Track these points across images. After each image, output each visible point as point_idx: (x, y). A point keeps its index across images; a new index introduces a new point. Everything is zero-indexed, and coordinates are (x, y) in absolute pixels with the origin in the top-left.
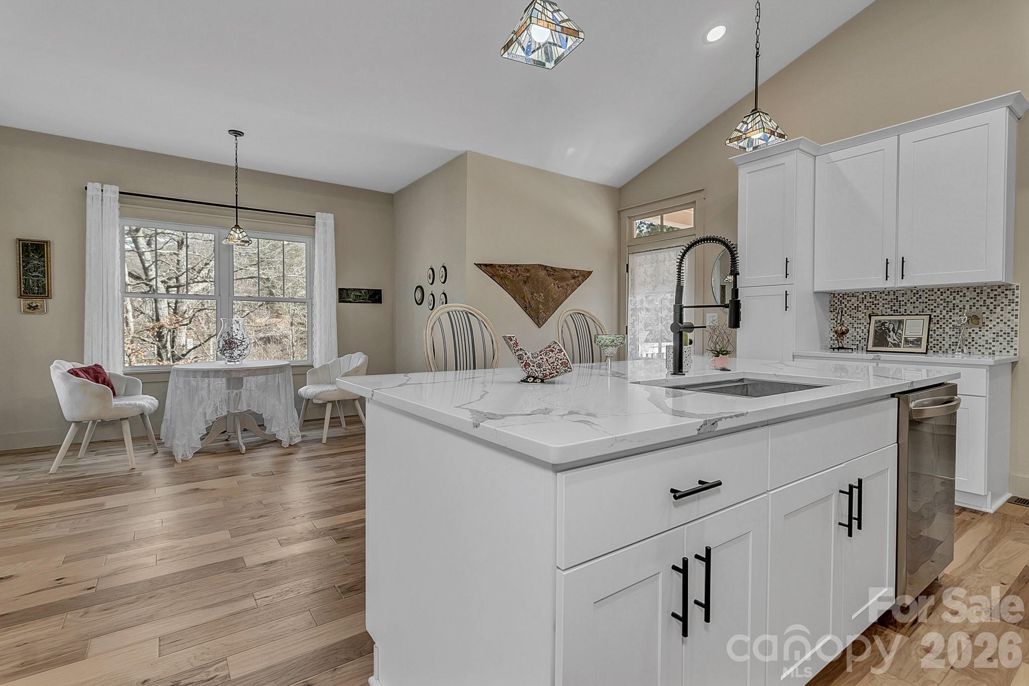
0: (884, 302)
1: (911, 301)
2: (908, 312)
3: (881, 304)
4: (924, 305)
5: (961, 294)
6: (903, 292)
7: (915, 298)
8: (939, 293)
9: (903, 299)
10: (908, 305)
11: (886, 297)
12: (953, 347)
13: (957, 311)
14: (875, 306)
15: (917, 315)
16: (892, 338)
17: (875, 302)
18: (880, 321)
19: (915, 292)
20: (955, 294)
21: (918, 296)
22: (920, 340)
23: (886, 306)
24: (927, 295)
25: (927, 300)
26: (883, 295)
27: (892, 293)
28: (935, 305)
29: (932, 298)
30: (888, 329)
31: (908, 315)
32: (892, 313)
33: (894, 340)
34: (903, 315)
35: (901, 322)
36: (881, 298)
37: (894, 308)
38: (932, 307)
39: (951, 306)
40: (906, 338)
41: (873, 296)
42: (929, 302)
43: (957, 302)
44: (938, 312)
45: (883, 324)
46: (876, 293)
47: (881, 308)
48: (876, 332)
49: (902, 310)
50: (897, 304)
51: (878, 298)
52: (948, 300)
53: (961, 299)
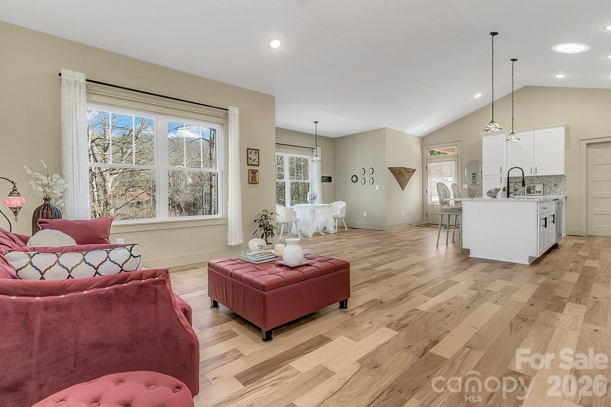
4: (541, 181)
5: (551, 178)
6: (534, 177)
7: (538, 179)
8: (545, 177)
9: (534, 179)
10: (536, 181)
12: (549, 193)
13: (550, 182)
15: (540, 184)
16: (532, 191)
18: (528, 186)
19: (538, 177)
20: (549, 178)
22: (541, 191)
23: (529, 181)
24: (541, 178)
26: (528, 178)
27: (530, 177)
28: (544, 181)
29: (543, 179)
30: (531, 188)
32: (531, 183)
34: (535, 184)
35: (534, 186)
39: (548, 181)
40: (536, 191)
43: (550, 180)
44: (545, 183)
45: (529, 187)
46: (525, 177)
47: (527, 182)
48: (527, 189)
50: (532, 181)
51: (526, 179)
52: (547, 179)
53: (551, 179)
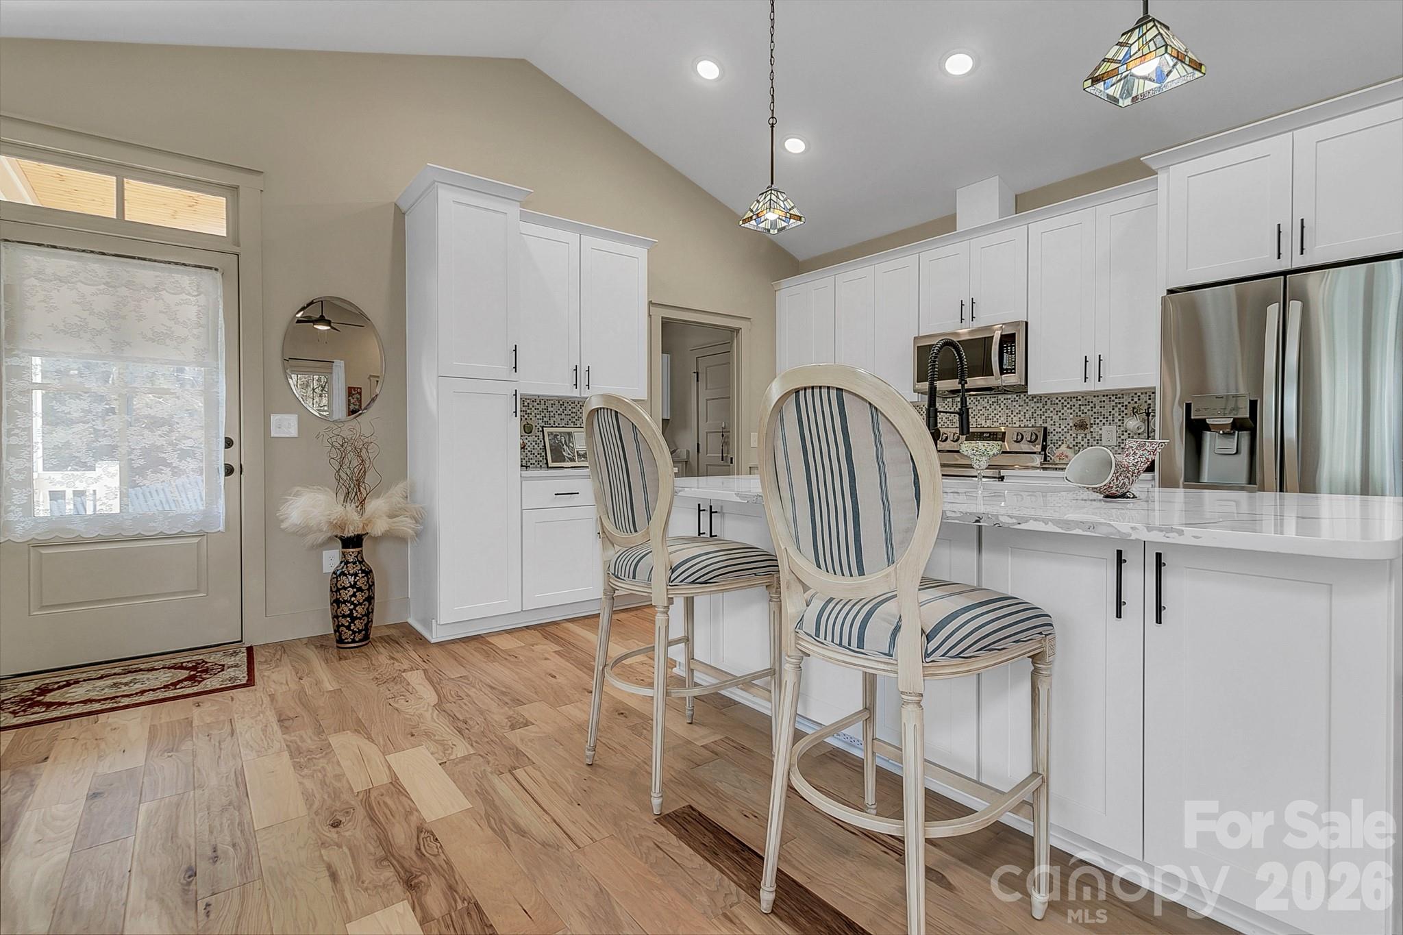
0: (536, 411)
1: (559, 412)
2: (557, 425)
3: (533, 414)
4: (569, 417)
6: (552, 402)
7: (561, 409)
9: (552, 409)
10: (557, 416)
11: (538, 407)
14: (528, 416)
15: (563, 427)
17: (529, 411)
21: (563, 407)
23: (538, 416)
24: (570, 408)
25: (570, 413)
26: (535, 404)
27: (542, 402)
31: (557, 427)
33: (569, 454)
34: (552, 427)
35: (569, 434)
36: (533, 406)
37: (545, 419)
38: (574, 420)
41: (526, 404)
42: (573, 415)
46: (528, 401)
47: (533, 419)
49: (552, 422)
50: (547, 415)
51: (531, 406)
